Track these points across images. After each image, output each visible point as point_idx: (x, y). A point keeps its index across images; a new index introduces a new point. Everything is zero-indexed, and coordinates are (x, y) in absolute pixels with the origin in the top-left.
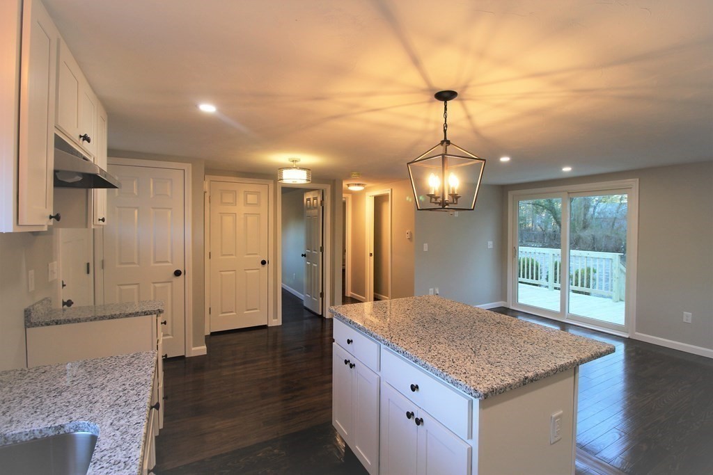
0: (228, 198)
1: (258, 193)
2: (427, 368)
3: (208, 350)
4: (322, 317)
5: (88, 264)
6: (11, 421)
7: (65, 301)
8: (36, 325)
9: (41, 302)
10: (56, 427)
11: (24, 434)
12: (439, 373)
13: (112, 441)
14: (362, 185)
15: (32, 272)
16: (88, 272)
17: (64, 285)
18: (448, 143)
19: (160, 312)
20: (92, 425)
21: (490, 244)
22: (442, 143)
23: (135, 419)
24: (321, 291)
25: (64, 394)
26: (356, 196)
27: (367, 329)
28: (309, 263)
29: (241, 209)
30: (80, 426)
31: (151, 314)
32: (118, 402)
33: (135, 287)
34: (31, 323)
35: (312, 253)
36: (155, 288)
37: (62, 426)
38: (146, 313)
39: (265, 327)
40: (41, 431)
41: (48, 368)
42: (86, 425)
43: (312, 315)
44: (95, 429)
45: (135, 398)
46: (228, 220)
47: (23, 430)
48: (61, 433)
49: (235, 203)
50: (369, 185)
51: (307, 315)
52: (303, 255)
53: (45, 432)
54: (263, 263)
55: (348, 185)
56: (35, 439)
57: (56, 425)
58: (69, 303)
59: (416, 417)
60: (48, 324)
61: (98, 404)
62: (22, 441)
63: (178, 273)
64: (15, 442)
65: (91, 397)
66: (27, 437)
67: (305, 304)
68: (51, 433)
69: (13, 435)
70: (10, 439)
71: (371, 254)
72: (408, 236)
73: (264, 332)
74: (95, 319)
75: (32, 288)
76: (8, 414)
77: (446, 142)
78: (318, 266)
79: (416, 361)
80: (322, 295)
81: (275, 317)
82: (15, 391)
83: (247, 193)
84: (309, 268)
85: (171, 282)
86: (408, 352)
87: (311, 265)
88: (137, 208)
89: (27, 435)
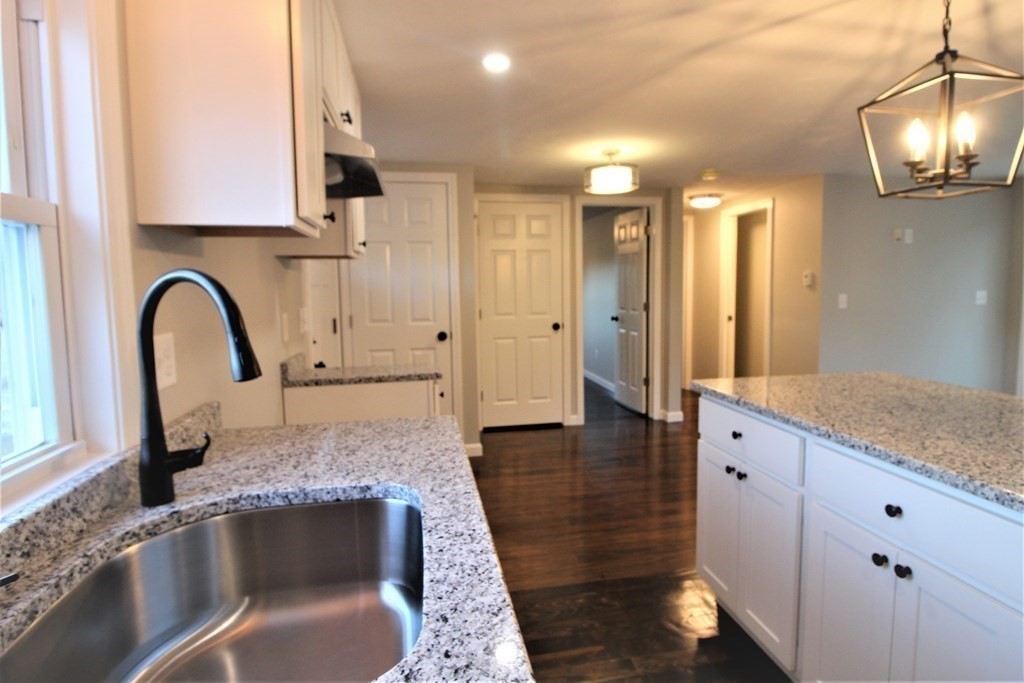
0: (504, 227)
1: (545, 217)
2: (929, 474)
3: (485, 450)
4: (646, 418)
5: (335, 321)
6: (306, 476)
7: (317, 363)
8: (293, 384)
9: (296, 357)
10: (361, 488)
11: (325, 491)
12: (961, 483)
13: (441, 509)
14: (717, 196)
15: (285, 316)
16: (335, 331)
17: (315, 342)
18: (954, 55)
19: (438, 376)
20: (406, 490)
21: (982, 297)
22: (940, 58)
23: (461, 487)
24: (644, 375)
25: (359, 453)
26: (702, 218)
27: (776, 412)
28: (623, 331)
29: (521, 243)
30: (391, 490)
31: (427, 378)
32: (428, 467)
33: (390, 354)
34: (288, 382)
35: (632, 313)
36: (414, 356)
37: (368, 488)
38: (420, 378)
39: (558, 426)
40: (344, 491)
41: (327, 426)
42: (399, 490)
43: (628, 414)
44: (410, 495)
45: (450, 465)
46: (504, 261)
47: (323, 486)
48: (368, 496)
49: (513, 235)
50: (729, 194)
51: (618, 412)
52: (613, 319)
53: (349, 492)
54: (556, 327)
55: (691, 198)
56: (338, 500)
57: (362, 484)
58: (321, 365)
59: (893, 563)
60: (306, 384)
61: (405, 468)
62: (323, 502)
63: (442, 336)
64: (315, 500)
65: (393, 459)
66: (329, 496)
67: (617, 397)
68: (356, 495)
69: (313, 491)
70: (310, 496)
71: (730, 318)
72: (806, 282)
73: (557, 433)
74: (360, 381)
75: (286, 338)
76: (299, 468)
77: (946, 56)
78: (640, 335)
79: (899, 463)
80: (647, 382)
81: (575, 411)
82: (298, 446)
83: (530, 218)
84: (624, 340)
85: (433, 349)
86: (878, 447)
87: (627, 333)
88: (389, 242)
89: (328, 493)
